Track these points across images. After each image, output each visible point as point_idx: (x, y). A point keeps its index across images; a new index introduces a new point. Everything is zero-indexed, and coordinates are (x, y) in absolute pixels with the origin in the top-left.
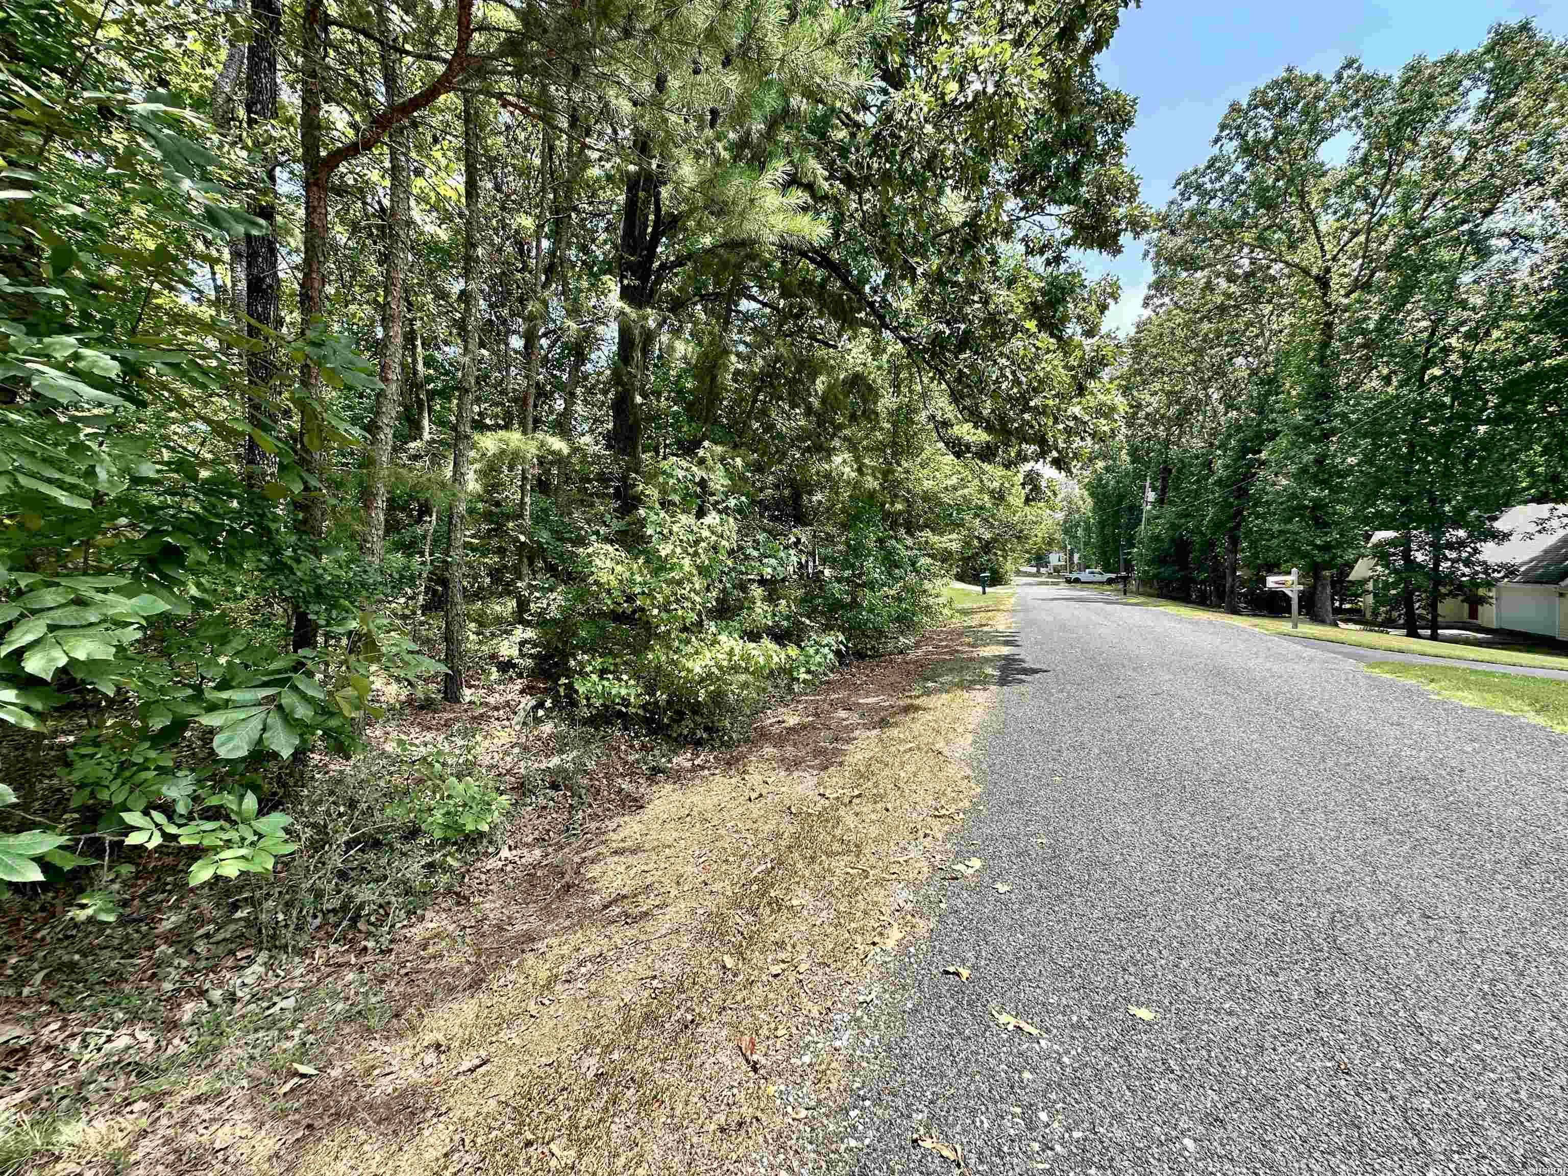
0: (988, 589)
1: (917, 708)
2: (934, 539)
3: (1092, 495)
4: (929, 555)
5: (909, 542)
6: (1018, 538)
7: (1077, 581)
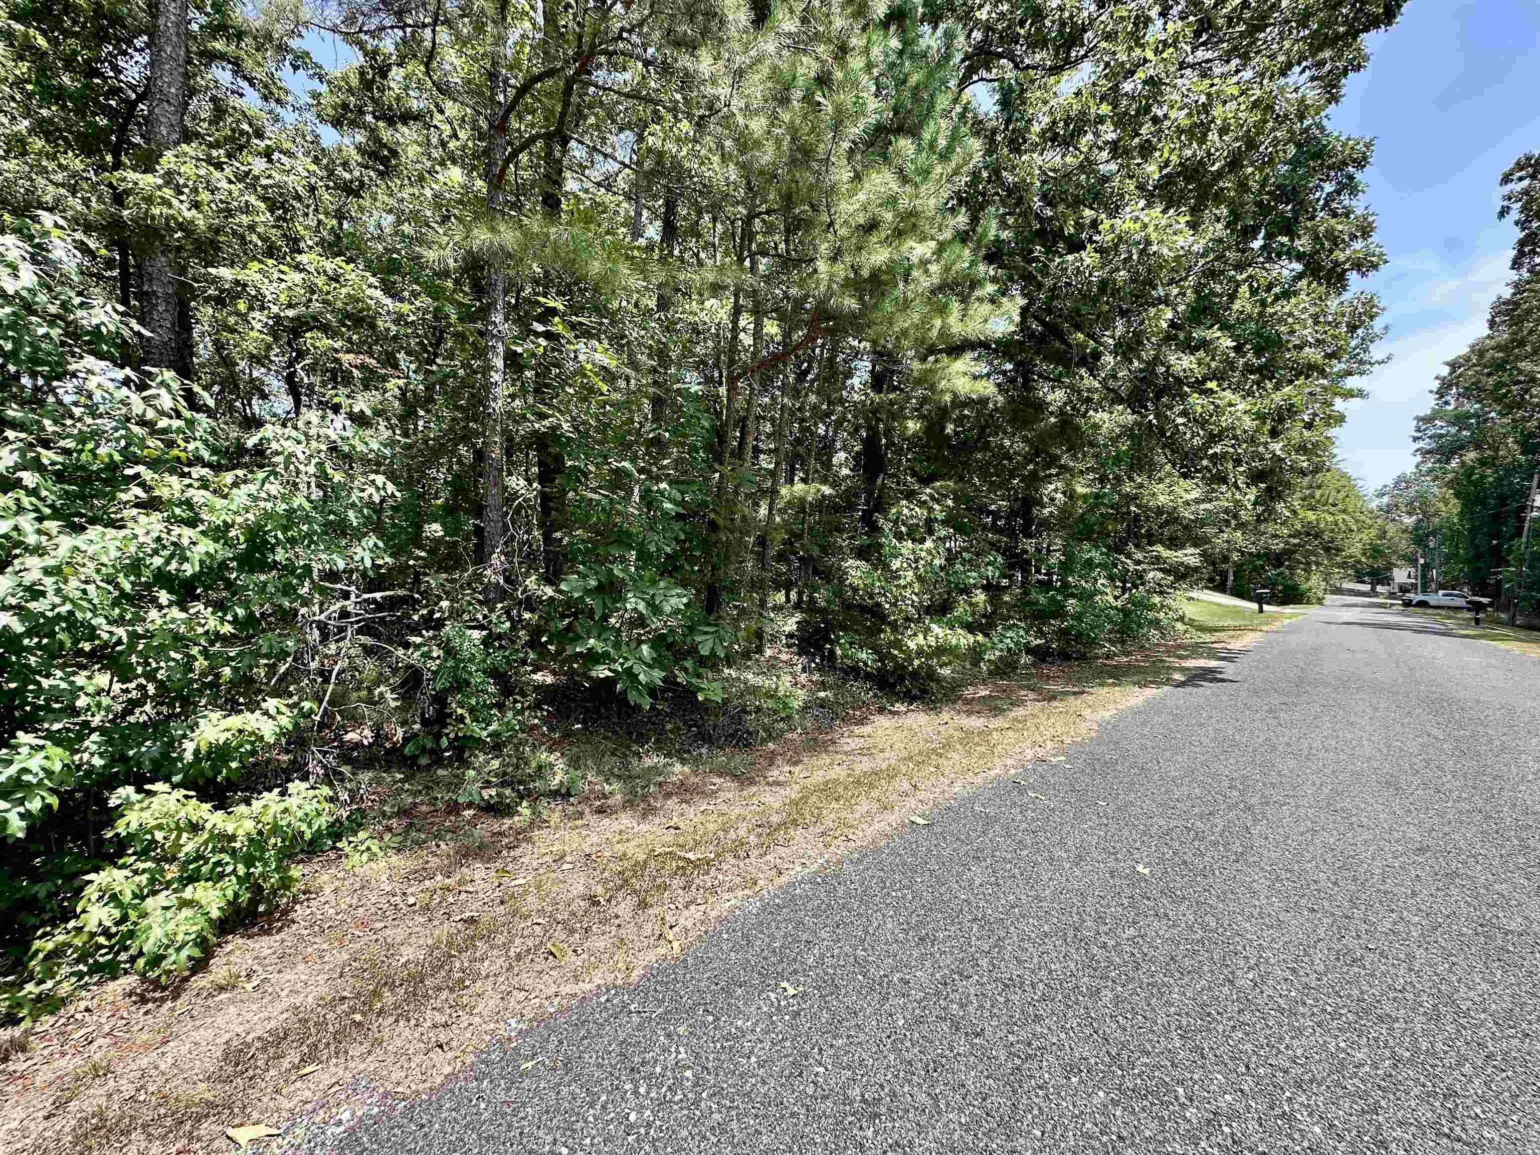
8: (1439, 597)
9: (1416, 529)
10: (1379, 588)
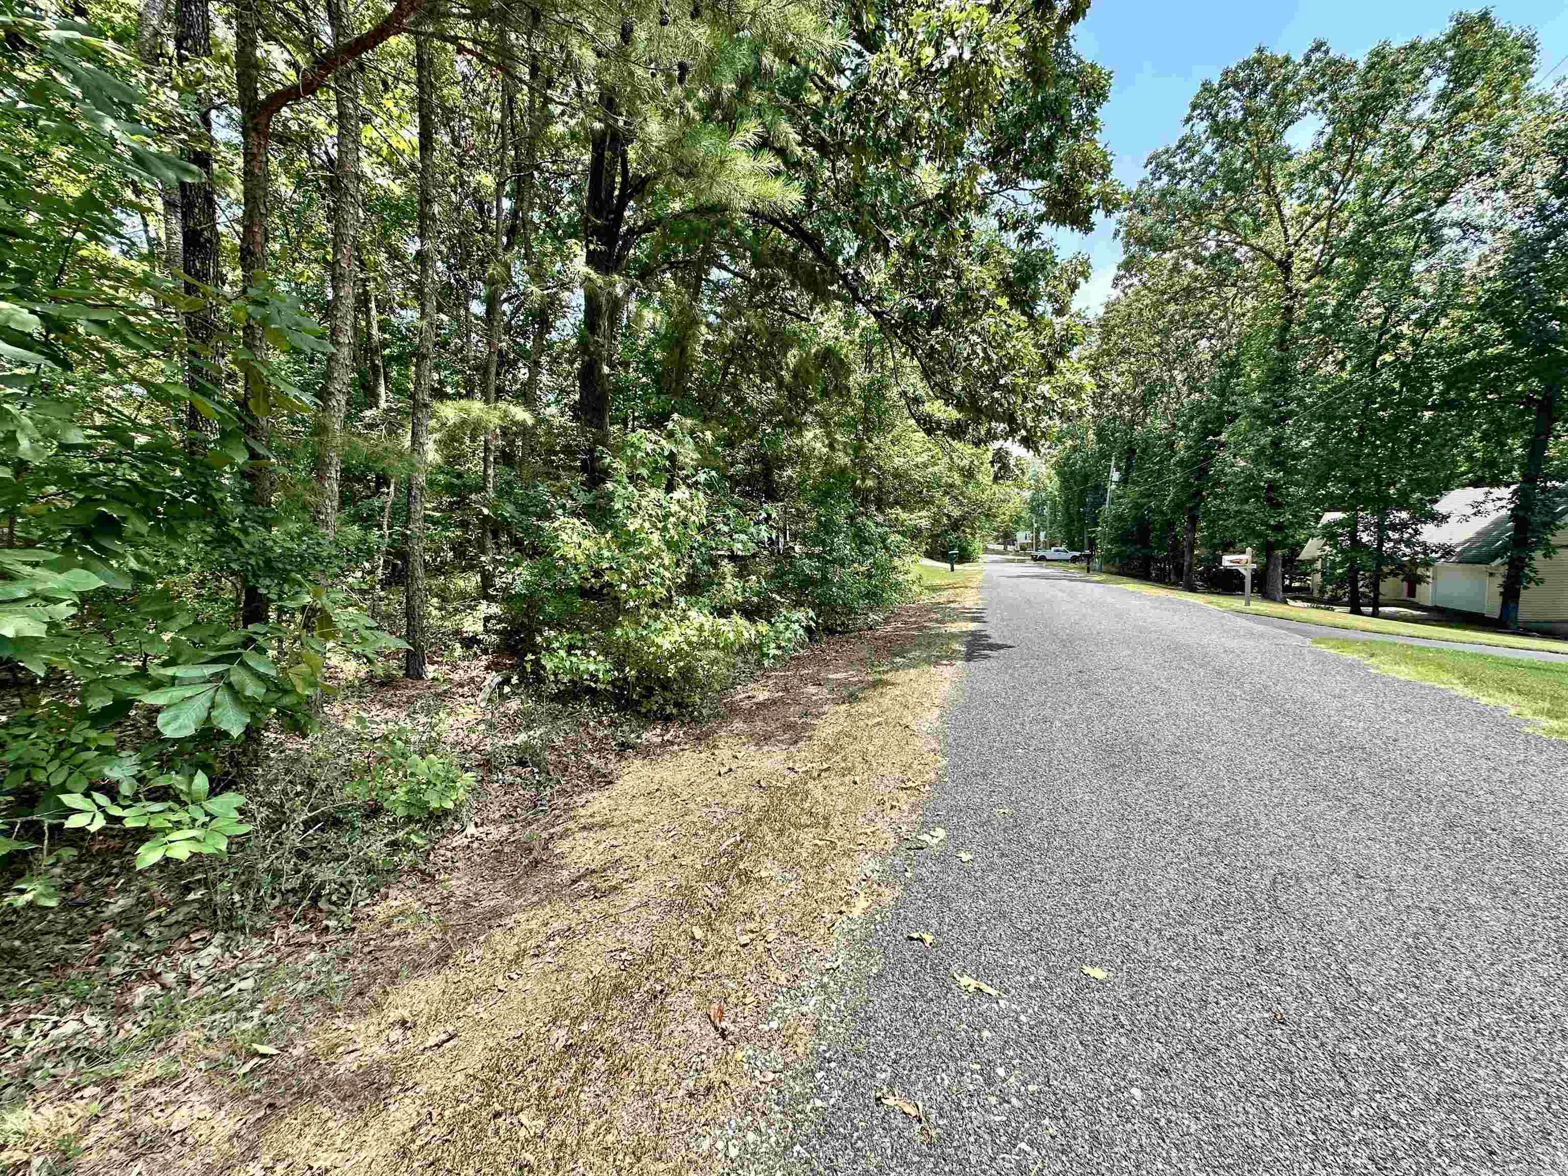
0: (956, 567)
1: (885, 683)
2: (904, 516)
3: (1058, 474)
4: (898, 532)
5: (880, 519)
6: (987, 516)
7: (1043, 558)
8: (1050, 553)
9: (1033, 500)
10: (1010, 548)
